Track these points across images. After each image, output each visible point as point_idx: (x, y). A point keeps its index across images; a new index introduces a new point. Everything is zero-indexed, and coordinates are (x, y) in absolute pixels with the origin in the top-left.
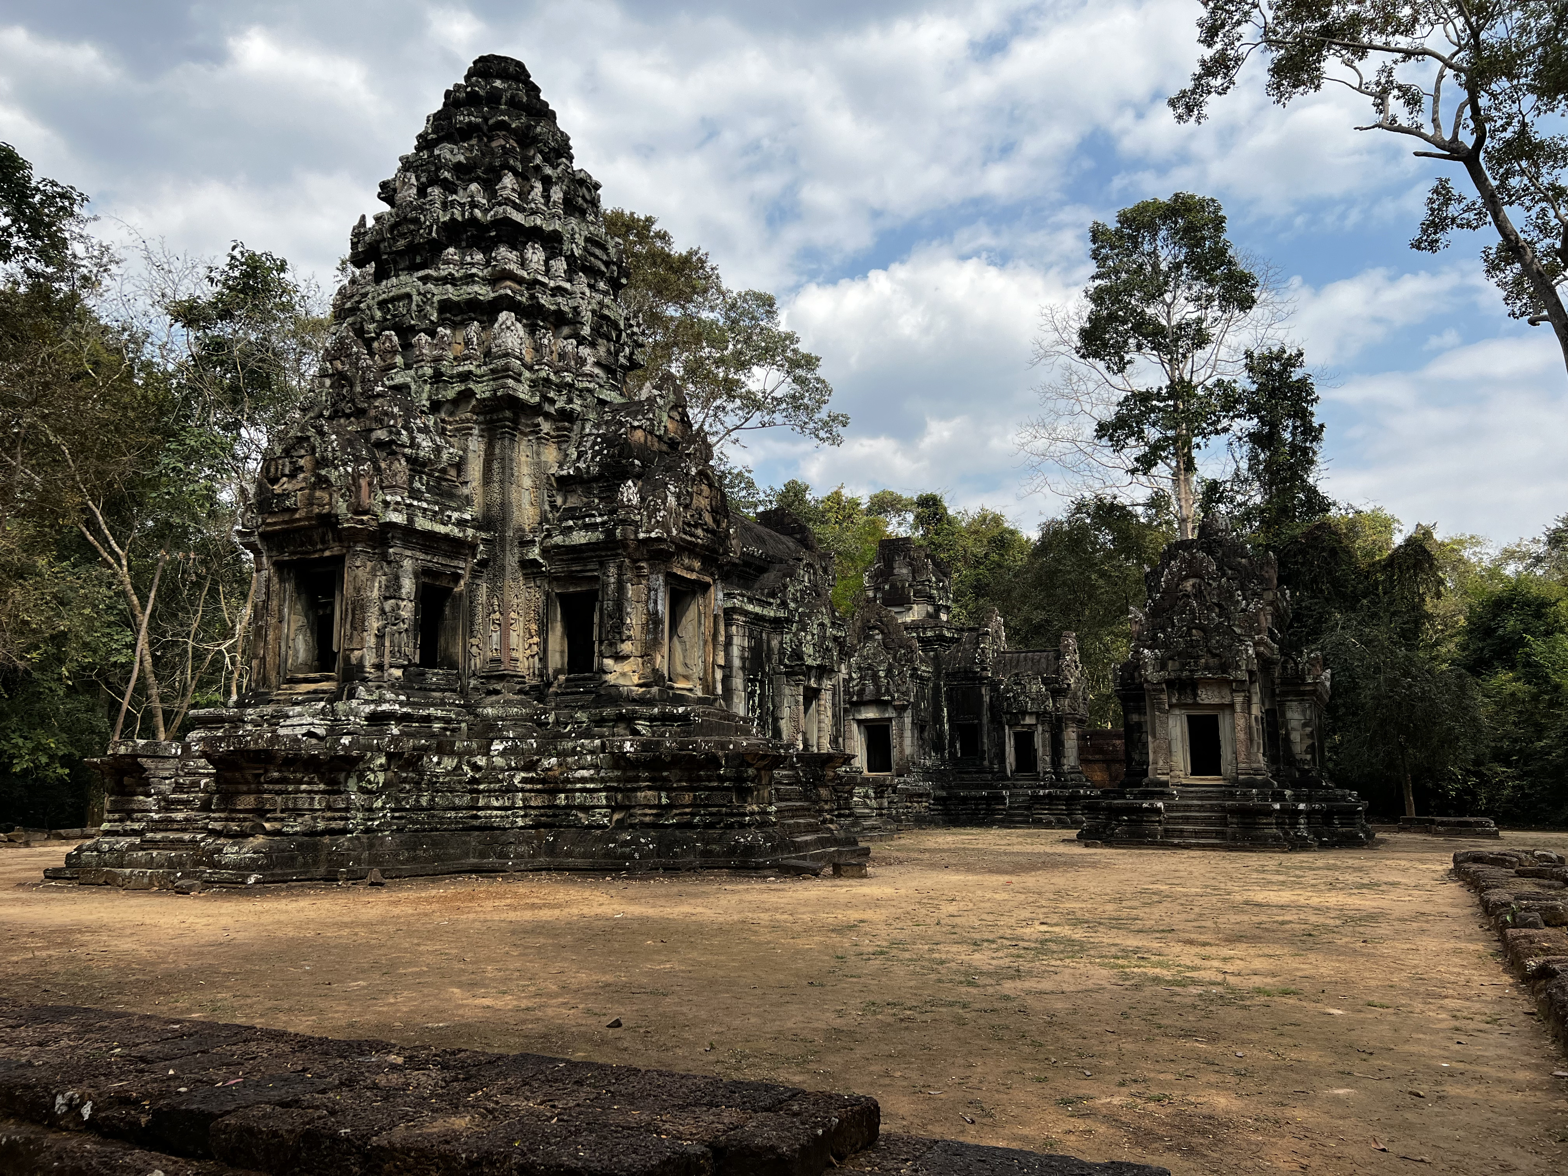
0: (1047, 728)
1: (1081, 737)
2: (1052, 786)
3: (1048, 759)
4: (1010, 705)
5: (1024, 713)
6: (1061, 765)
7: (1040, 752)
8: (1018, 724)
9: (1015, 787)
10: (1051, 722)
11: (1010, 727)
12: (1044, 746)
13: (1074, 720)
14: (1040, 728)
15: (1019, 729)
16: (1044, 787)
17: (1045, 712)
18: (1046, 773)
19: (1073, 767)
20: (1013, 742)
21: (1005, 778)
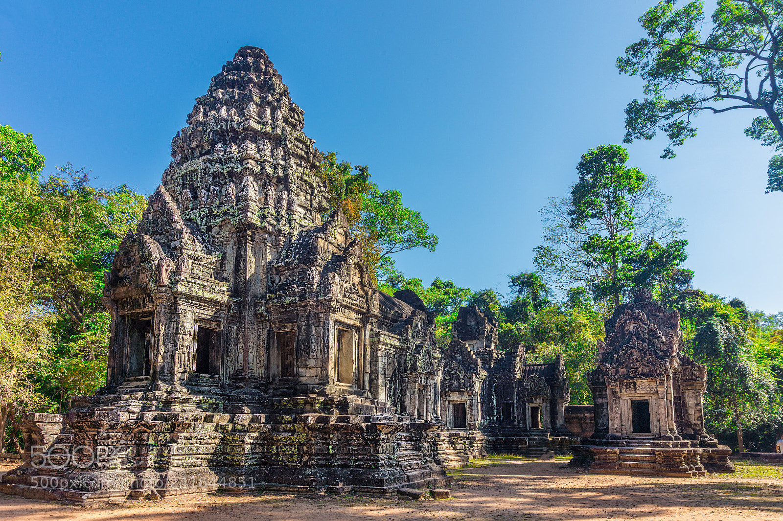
2: (551, 435)
3: (549, 421)
4: (528, 393)
5: (536, 397)
6: (556, 424)
7: (544, 417)
8: (533, 403)
9: (531, 435)
10: (550, 402)
11: (529, 404)
12: (547, 414)
13: (562, 401)
14: (545, 405)
17: (547, 396)
18: (547, 428)
19: (562, 425)
20: (530, 412)
21: (526, 431)
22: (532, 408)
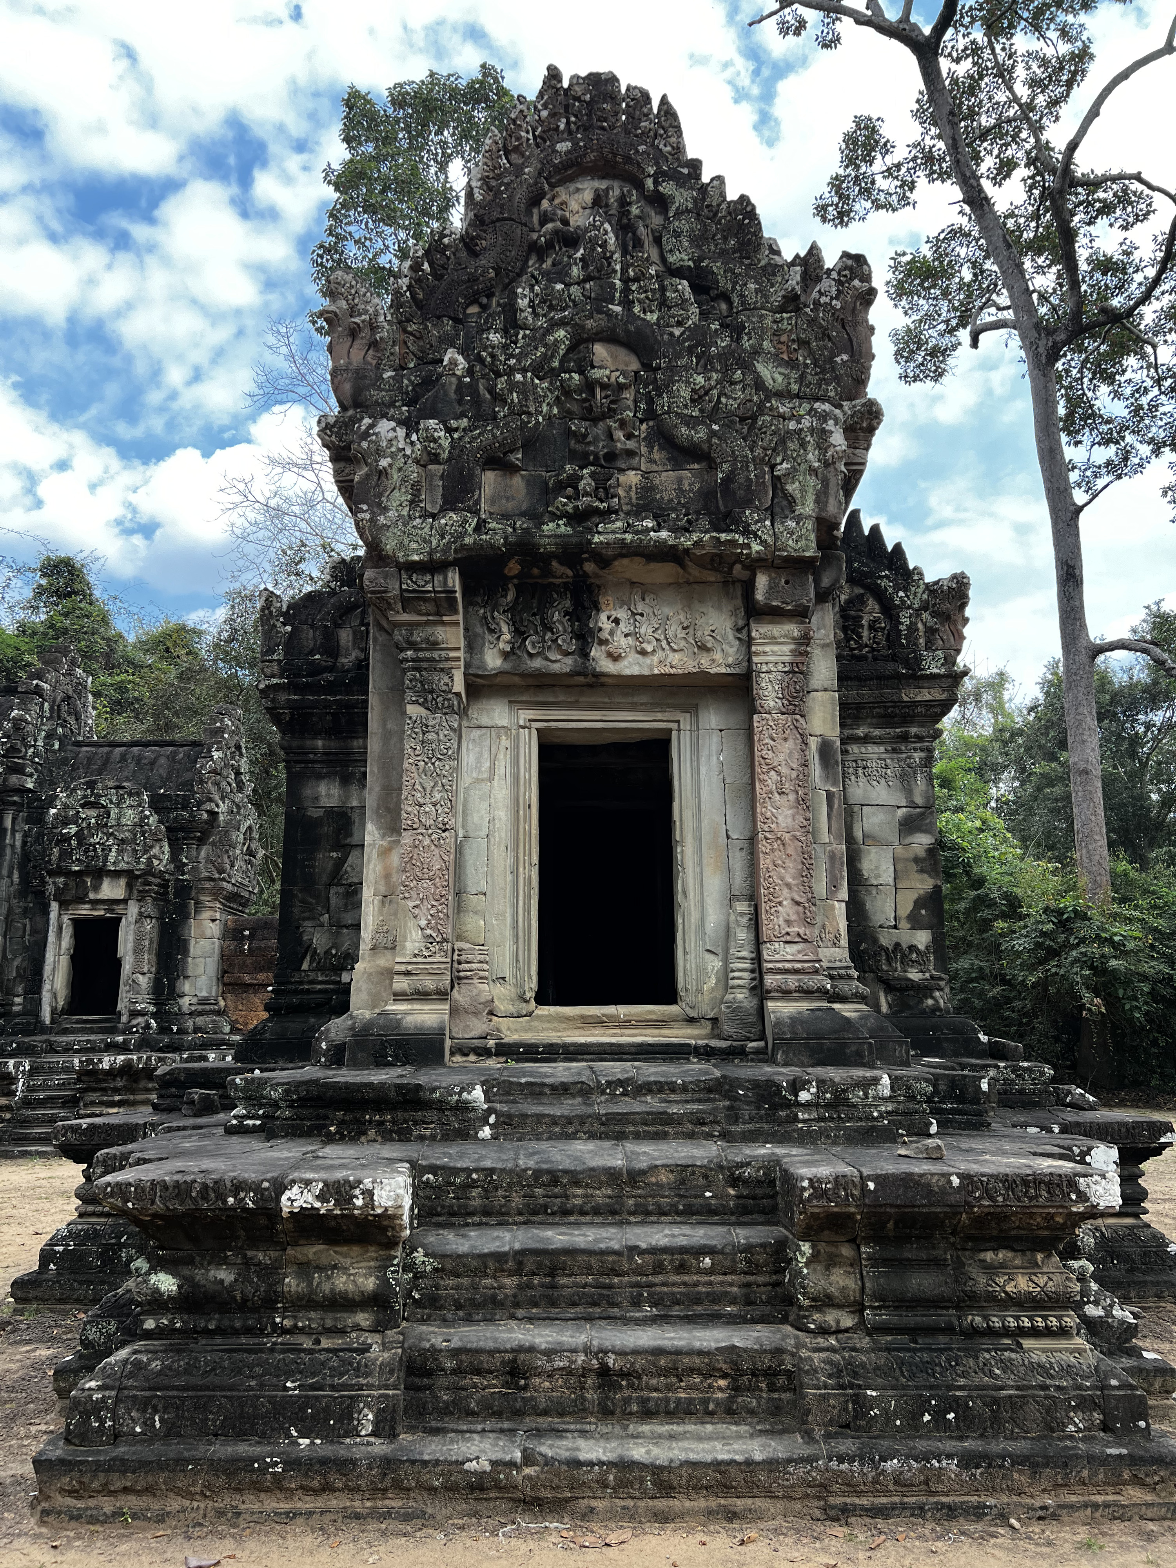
0: (150, 908)
1: (232, 934)
2: (145, 1044)
3: (143, 981)
4: (66, 855)
5: (100, 873)
6: (174, 994)
7: (127, 967)
8: (81, 899)
9: (52, 1049)
10: (161, 897)
11: (64, 905)
12: (138, 950)
13: (216, 893)
14: (133, 909)
15: (84, 911)
16: (123, 1048)
17: (149, 871)
18: (134, 1014)
19: (203, 1001)
20: (67, 941)
21: (38, 1027)
22: (79, 924)
